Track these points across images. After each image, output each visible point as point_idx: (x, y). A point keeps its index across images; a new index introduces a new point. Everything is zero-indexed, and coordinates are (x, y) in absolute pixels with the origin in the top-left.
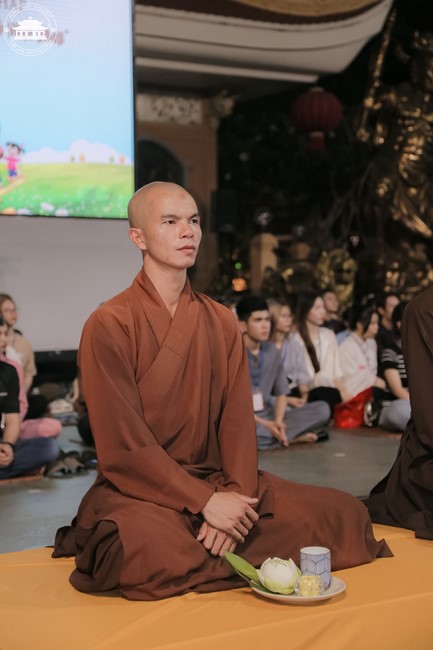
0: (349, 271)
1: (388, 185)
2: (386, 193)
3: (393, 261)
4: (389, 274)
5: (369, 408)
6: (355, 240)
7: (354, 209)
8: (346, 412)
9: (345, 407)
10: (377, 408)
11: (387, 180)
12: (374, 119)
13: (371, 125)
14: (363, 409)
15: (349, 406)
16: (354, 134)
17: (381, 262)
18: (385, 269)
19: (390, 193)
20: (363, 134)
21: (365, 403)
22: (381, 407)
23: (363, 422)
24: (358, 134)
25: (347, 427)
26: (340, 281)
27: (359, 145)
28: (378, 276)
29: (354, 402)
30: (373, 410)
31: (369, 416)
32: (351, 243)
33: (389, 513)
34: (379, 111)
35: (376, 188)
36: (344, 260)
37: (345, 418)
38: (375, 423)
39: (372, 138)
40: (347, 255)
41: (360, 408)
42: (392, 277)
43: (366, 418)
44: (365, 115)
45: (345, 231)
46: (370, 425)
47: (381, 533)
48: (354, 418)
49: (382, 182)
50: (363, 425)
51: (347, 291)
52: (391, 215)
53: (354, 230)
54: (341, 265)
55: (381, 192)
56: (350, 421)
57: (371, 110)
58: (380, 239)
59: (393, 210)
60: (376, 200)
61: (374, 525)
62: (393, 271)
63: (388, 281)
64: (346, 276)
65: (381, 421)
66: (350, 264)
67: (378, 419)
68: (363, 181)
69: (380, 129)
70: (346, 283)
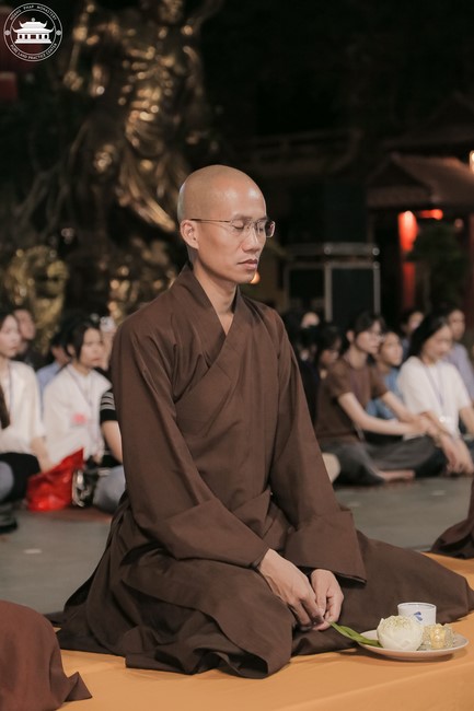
0: (56, 279)
1: (111, 155)
2: (109, 167)
3: (120, 265)
4: (114, 284)
5: (80, 479)
6: (68, 233)
7: (65, 190)
8: (45, 486)
9: (44, 479)
10: (91, 480)
11: (109, 148)
12: (88, 58)
13: (84, 68)
14: (71, 482)
15: (49, 477)
16: (61, 78)
17: (103, 266)
18: (109, 276)
19: (115, 167)
20: (73, 80)
21: (74, 472)
22: (96, 477)
23: (71, 500)
24: (66, 79)
25: (47, 509)
26: (43, 293)
27: (68, 95)
28: (100, 286)
29: (57, 472)
30: (86, 482)
31: (79, 491)
32: (62, 239)
33: (91, 634)
34: (95, 48)
35: (93, 158)
36: (48, 263)
37: (45, 496)
38: (88, 502)
39: (86, 85)
40: (53, 254)
41: (66, 480)
42: (119, 288)
43: (75, 495)
44: (75, 52)
45: (53, 221)
46: (81, 504)
47: (75, 664)
48: (58, 496)
49: (102, 151)
50: (71, 506)
51: (52, 308)
52: (116, 199)
53: (64, 219)
54: (44, 269)
55: (102, 163)
56: (52, 499)
57: (83, 45)
58: (102, 233)
59: (119, 192)
60: (94, 176)
61: (63, 652)
62: (121, 279)
63: (112, 294)
64: (52, 287)
65: (97, 499)
66: (56, 268)
67: (92, 495)
68: (73, 148)
69: (97, 73)
70: (51, 297)
